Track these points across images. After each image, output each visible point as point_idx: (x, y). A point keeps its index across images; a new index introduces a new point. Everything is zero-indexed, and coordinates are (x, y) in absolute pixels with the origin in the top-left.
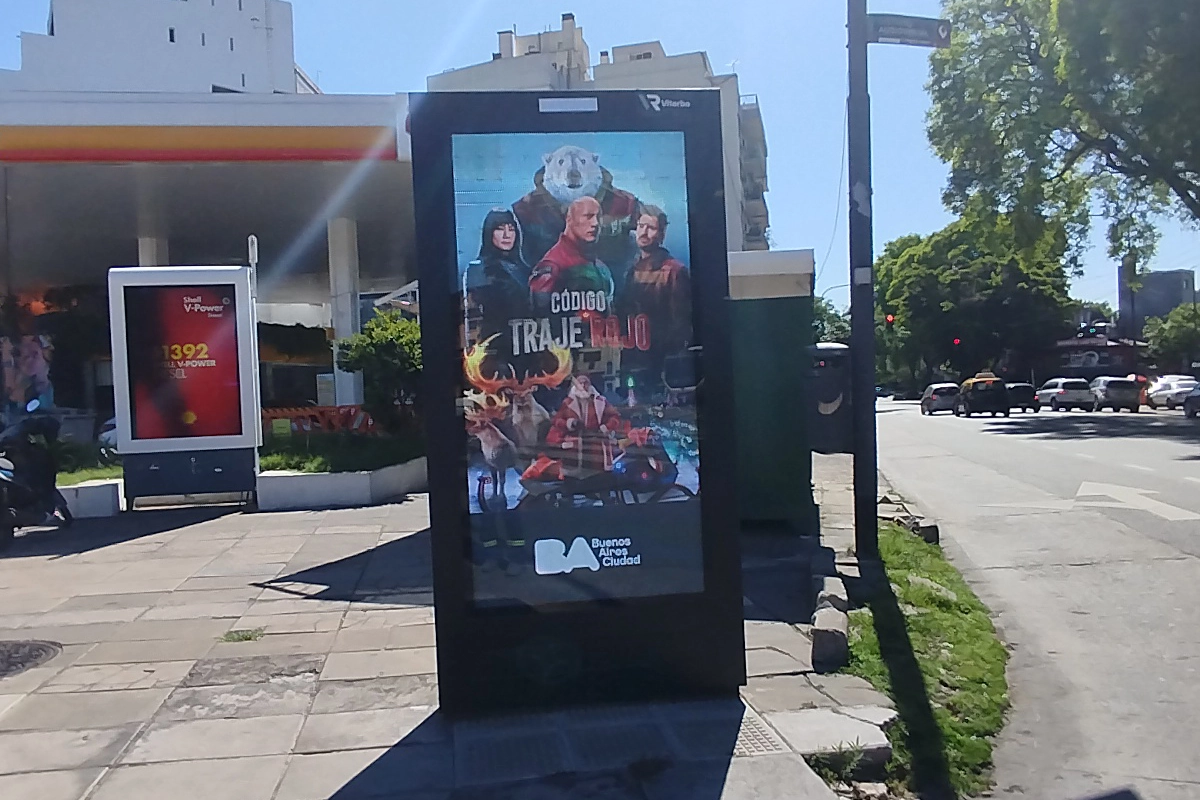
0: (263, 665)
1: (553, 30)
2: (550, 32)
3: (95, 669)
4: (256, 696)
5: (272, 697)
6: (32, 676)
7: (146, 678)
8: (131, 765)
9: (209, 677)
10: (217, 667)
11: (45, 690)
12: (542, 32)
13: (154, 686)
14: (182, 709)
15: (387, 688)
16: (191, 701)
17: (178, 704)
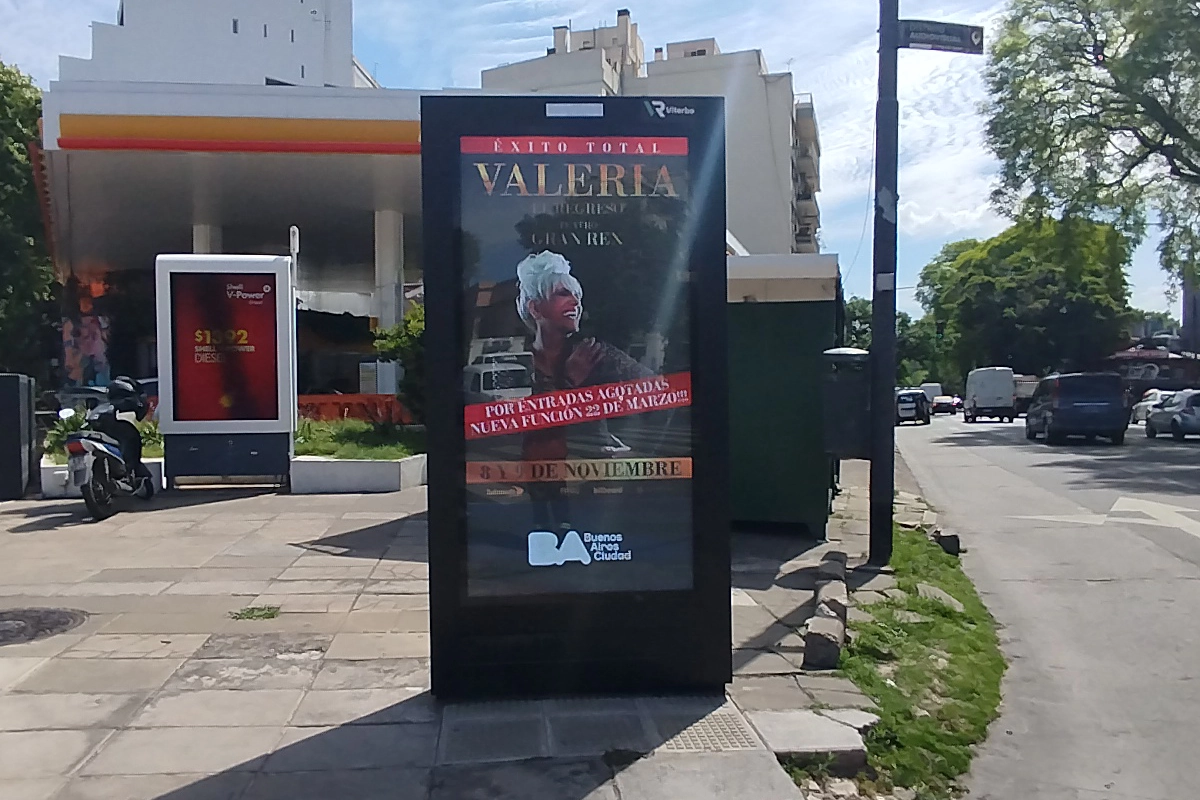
0: (272, 642)
1: (608, 26)
2: (605, 28)
3: (115, 638)
5: (277, 671)
6: (56, 642)
7: (162, 648)
8: (138, 728)
9: (219, 651)
10: (230, 641)
11: (67, 655)
12: (597, 28)
13: (166, 657)
14: (190, 680)
15: (387, 669)
16: (201, 672)
17: (188, 675)
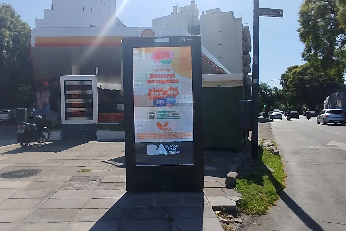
0: (88, 178)
1: (188, 5)
2: (188, 6)
3: (48, 177)
4: (85, 185)
5: (88, 185)
6: (34, 177)
7: (60, 179)
8: (53, 198)
9: (74, 180)
10: (77, 178)
11: (36, 181)
12: (185, 6)
13: (61, 182)
14: (67, 187)
15: (116, 185)
16: (69, 185)
17: (66, 186)
